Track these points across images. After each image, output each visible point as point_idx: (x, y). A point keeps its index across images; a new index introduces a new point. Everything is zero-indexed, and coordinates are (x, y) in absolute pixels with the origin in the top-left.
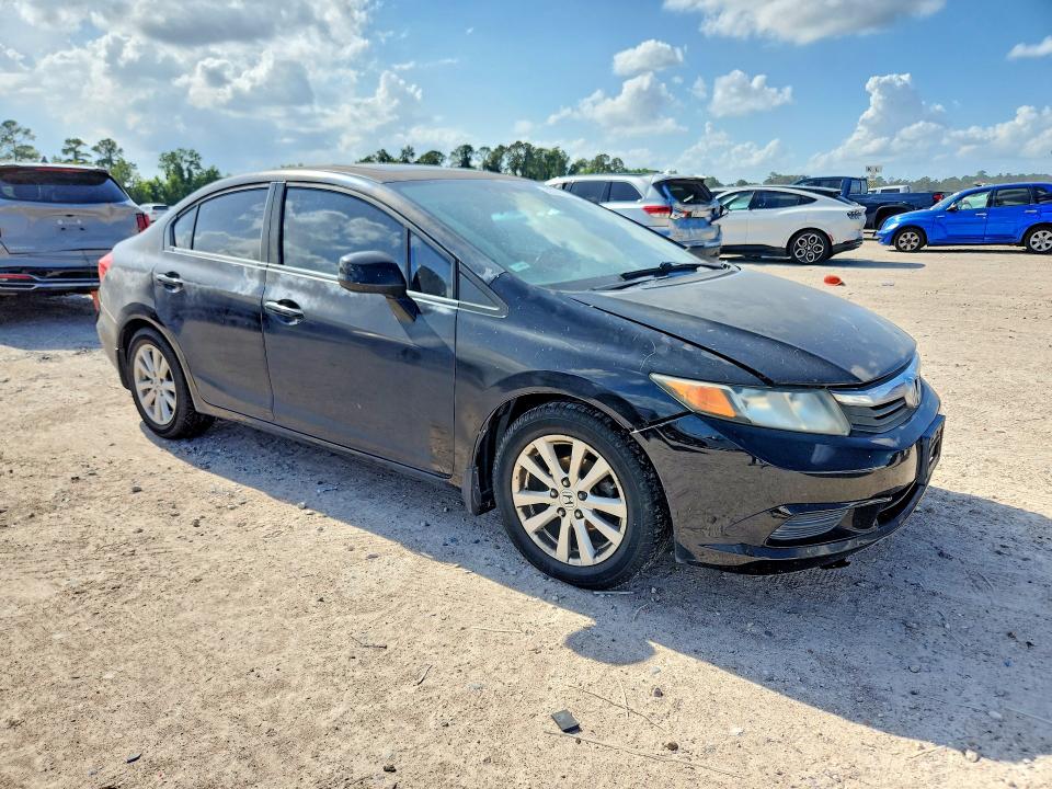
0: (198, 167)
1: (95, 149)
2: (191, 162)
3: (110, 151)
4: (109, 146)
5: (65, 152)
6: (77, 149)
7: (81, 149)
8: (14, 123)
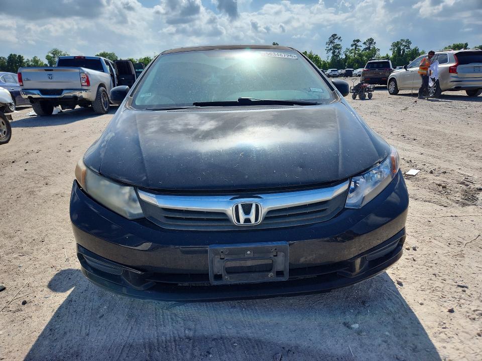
0: (408, 48)
1: (365, 43)
2: (406, 46)
3: (370, 44)
4: (371, 41)
5: (352, 45)
6: (357, 44)
7: (359, 44)
8: (336, 35)
